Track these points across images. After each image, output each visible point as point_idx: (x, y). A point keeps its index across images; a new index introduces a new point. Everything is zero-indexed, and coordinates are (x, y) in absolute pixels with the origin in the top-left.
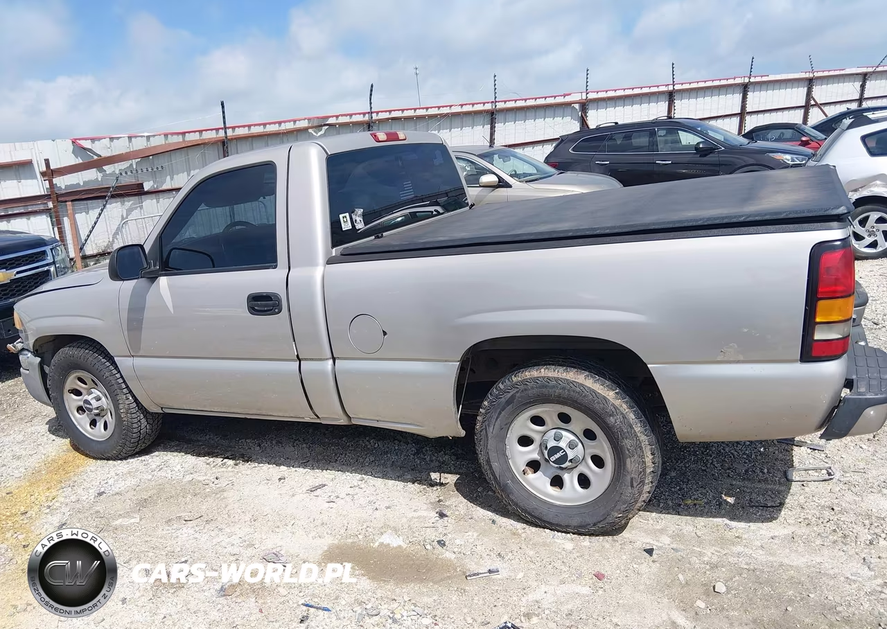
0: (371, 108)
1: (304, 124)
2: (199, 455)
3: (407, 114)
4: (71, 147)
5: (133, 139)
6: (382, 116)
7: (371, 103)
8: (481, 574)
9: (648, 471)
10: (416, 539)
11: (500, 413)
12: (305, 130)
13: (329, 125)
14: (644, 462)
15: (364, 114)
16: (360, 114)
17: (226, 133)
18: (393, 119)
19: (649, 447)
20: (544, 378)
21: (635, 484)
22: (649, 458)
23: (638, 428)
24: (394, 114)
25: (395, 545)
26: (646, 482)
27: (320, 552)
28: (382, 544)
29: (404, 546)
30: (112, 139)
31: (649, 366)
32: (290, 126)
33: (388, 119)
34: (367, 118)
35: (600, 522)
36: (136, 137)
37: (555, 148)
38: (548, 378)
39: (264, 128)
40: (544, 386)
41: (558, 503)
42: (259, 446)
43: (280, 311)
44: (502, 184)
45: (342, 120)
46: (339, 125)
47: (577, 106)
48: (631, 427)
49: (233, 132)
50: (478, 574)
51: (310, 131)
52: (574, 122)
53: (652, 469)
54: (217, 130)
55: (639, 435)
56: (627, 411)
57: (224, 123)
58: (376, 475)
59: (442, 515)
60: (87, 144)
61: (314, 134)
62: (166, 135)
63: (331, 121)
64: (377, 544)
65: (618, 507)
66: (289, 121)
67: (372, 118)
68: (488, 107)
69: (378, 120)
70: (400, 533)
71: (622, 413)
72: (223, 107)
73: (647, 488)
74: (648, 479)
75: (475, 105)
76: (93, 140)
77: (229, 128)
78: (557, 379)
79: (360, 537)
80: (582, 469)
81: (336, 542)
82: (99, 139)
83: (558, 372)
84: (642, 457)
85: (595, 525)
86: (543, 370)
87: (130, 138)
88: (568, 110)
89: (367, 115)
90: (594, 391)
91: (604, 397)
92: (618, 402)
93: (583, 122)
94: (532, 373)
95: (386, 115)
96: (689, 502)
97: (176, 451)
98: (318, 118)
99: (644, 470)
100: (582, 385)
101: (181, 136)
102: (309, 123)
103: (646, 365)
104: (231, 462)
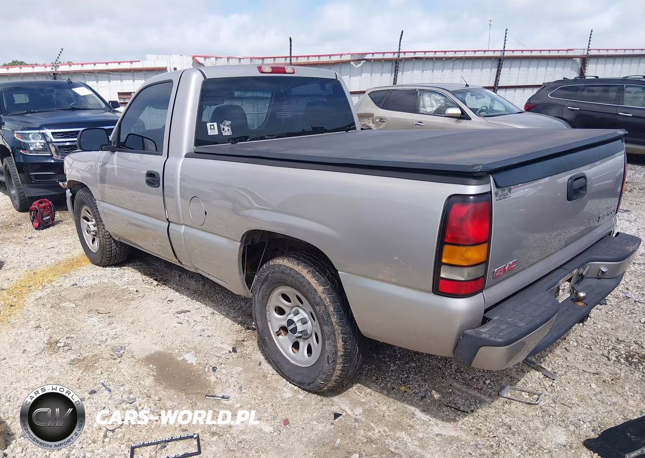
0: (400, 49)
1: (348, 58)
2: (145, 274)
3: (428, 55)
4: (191, 61)
5: (230, 59)
6: (408, 55)
7: (400, 45)
8: (216, 397)
9: (340, 354)
10: (203, 361)
11: (261, 287)
12: (348, 62)
13: (367, 60)
14: (336, 346)
15: (394, 53)
16: (391, 53)
17: (291, 60)
18: (417, 58)
19: (342, 336)
20: (284, 266)
21: (330, 362)
22: (340, 344)
23: (334, 319)
24: (418, 55)
25: (190, 362)
26: (338, 362)
27: (147, 354)
28: (184, 359)
29: (195, 364)
30: (217, 58)
31: (339, 272)
32: (337, 59)
33: (412, 58)
34: (396, 56)
35: (311, 383)
36: (232, 58)
37: (538, 92)
38: (287, 267)
39: (319, 59)
40: (283, 272)
41: (293, 362)
42: (180, 276)
43: (159, 186)
44: (463, 116)
45: (376, 56)
46: (374, 61)
47: (578, 60)
48: (329, 316)
49: (297, 60)
50: (214, 396)
51: (352, 63)
52: (574, 72)
53: (342, 353)
54: (286, 58)
55: (334, 324)
56: (329, 304)
57: (291, 53)
58: (222, 313)
59: (234, 350)
60: (201, 60)
61: (355, 66)
62: (251, 59)
63: (368, 57)
64: (181, 358)
65: (321, 376)
66: (337, 55)
67: (399, 56)
68: (498, 54)
69: (403, 58)
70: (198, 355)
71: (325, 305)
72: (291, 42)
73: (339, 367)
74: (340, 360)
75: (486, 52)
76: (205, 57)
77: (294, 57)
78: (291, 269)
79: (176, 351)
80: (309, 341)
81: (162, 350)
82: (209, 57)
83: (293, 264)
84: (335, 342)
85: (308, 385)
86: (285, 260)
87: (228, 58)
88: (569, 62)
89: (396, 54)
90: (310, 283)
91: (315, 290)
92: (323, 296)
93: (582, 72)
94: (279, 261)
95: (412, 55)
96: (403, 388)
97: (136, 269)
98: (358, 54)
99: (336, 352)
100: (303, 277)
101: (261, 60)
102: (351, 57)
103: (337, 271)
104: (155, 283)
